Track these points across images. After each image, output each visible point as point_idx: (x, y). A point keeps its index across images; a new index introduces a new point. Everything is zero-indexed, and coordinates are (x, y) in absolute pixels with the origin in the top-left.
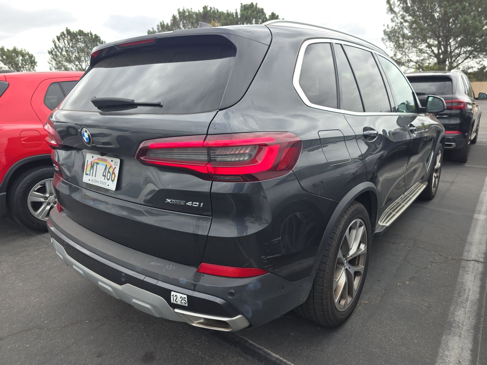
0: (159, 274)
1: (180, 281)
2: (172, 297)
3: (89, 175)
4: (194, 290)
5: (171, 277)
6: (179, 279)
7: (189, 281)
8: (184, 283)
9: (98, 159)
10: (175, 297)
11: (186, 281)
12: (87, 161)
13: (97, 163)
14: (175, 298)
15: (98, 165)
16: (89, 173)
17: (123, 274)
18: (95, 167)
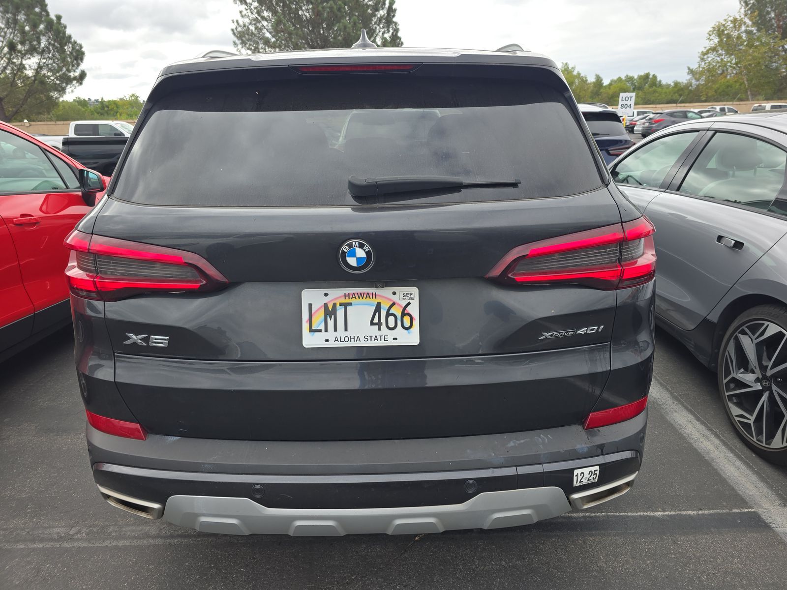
0: (540, 454)
1: (578, 451)
2: (575, 478)
3: (323, 330)
4: (602, 454)
5: (561, 451)
6: (576, 448)
7: (592, 445)
8: (586, 450)
9: (345, 296)
10: (581, 475)
11: (588, 447)
12: (310, 305)
13: (346, 305)
14: (580, 478)
15: (349, 308)
16: (322, 327)
17: (471, 482)
18: (340, 312)
